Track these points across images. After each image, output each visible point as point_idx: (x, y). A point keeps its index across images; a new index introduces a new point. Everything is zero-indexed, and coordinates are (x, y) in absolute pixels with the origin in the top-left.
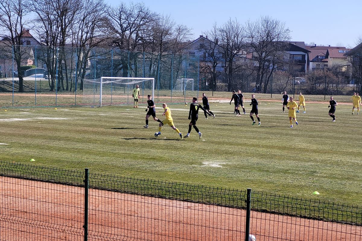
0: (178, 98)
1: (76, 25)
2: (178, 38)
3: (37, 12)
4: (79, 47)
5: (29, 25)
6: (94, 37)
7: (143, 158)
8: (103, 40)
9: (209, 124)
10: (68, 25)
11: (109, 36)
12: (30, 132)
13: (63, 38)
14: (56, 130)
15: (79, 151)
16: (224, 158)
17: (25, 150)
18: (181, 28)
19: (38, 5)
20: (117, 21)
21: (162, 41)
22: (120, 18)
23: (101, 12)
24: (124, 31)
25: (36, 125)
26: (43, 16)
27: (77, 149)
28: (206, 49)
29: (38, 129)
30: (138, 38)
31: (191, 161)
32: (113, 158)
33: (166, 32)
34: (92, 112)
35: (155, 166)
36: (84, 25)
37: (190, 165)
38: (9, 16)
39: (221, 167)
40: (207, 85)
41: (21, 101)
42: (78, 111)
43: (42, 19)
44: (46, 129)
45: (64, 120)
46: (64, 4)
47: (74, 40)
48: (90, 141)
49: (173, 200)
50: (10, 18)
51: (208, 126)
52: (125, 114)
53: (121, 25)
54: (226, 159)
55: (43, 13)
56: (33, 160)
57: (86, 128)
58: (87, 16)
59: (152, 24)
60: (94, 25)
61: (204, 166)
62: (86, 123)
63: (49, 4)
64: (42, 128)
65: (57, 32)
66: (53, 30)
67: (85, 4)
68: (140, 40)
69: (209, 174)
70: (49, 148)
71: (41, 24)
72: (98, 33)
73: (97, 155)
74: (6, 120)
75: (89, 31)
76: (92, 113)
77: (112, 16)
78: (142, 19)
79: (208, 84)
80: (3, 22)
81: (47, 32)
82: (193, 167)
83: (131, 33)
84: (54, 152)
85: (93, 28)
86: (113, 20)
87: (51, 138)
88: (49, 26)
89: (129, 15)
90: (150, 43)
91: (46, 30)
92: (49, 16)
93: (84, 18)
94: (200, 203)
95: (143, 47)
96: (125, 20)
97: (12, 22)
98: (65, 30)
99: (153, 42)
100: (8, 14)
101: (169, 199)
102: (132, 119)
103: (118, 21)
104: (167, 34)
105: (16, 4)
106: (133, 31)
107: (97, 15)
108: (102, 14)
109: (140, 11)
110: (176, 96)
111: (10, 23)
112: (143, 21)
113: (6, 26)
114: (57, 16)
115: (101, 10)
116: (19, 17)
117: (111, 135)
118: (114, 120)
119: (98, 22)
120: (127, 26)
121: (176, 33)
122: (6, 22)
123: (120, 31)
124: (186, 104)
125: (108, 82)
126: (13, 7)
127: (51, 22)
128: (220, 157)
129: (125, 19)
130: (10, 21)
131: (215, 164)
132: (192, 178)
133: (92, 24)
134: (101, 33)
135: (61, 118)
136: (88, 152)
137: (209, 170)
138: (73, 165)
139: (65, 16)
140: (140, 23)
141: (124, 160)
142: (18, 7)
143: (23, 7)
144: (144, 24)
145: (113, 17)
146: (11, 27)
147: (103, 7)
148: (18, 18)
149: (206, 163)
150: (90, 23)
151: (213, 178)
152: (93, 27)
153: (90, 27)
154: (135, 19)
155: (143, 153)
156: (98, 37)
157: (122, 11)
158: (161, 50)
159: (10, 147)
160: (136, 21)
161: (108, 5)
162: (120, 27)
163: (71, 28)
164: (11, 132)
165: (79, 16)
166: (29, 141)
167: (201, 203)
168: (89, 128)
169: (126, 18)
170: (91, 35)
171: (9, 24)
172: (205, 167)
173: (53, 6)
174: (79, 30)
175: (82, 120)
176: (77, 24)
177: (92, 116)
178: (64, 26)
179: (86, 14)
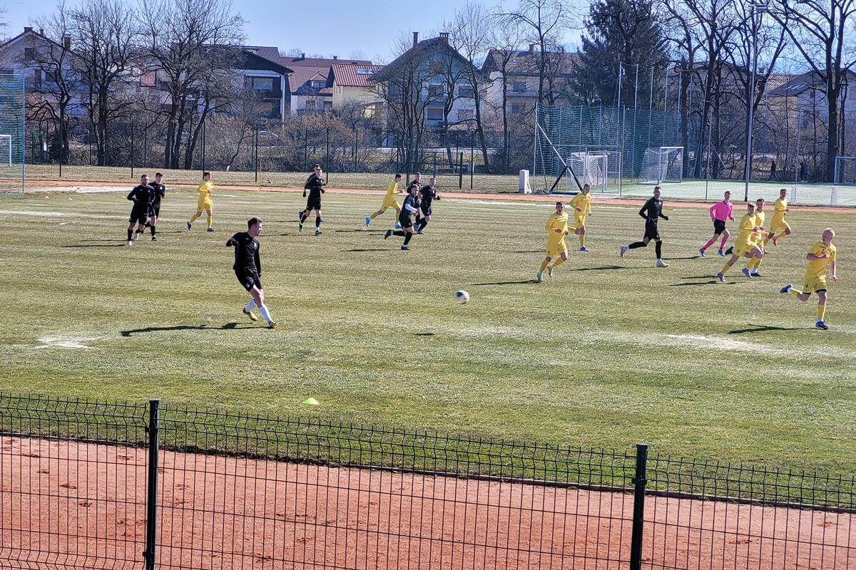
16: (92, 326)
28: (40, 62)
31: (9, 335)
37: (7, 347)
39: (86, 347)
40: (45, 149)
51: (51, 250)
54: (96, 327)
61: (43, 347)
69: (54, 366)
79: (47, 148)
82: (16, 351)
94: (34, 437)
128: (81, 324)
131: (69, 341)
132: (13, 376)
137: (56, 355)
149: (47, 340)
151: (67, 374)
167: (37, 437)
172: (45, 349)
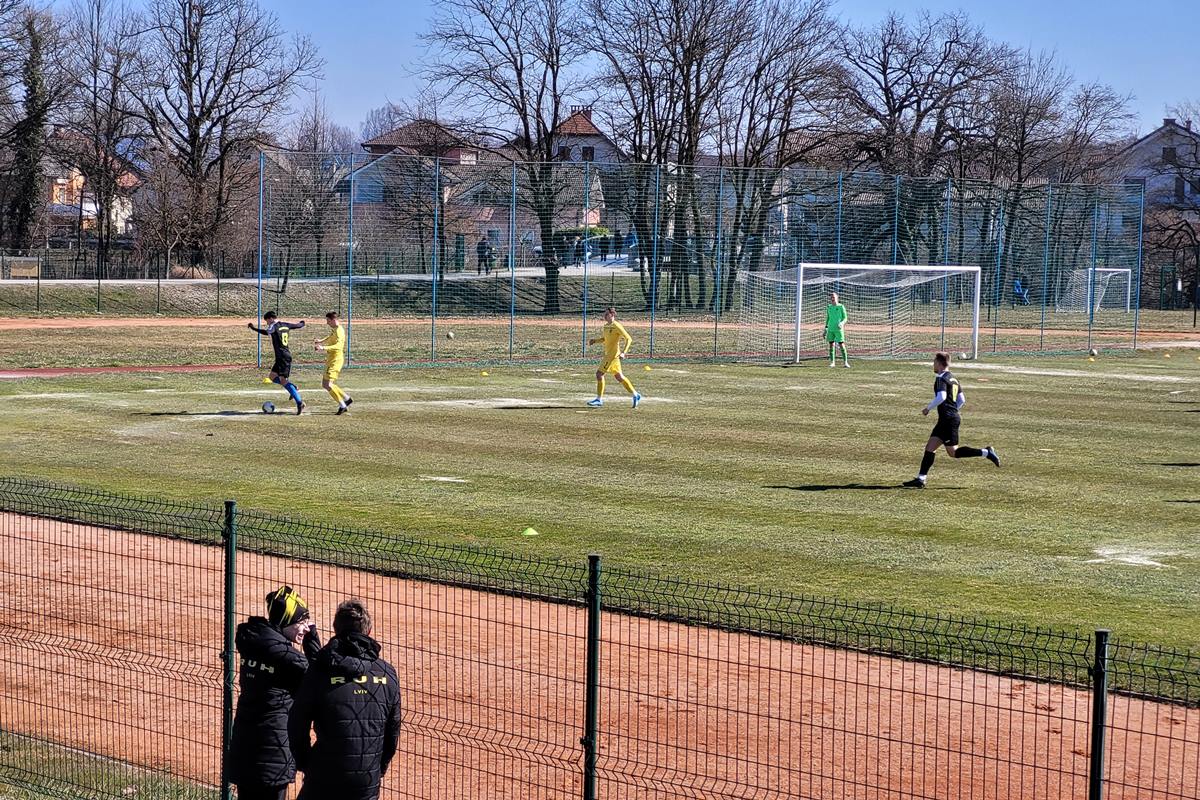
0: (1070, 333)
1: (733, 93)
2: (1082, 130)
3: (607, 53)
4: (741, 166)
5: (581, 95)
6: (792, 130)
7: (896, 532)
8: (823, 140)
9: (1152, 422)
10: (707, 94)
11: (843, 128)
12: (543, 444)
13: (688, 134)
14: (630, 436)
15: (687, 505)
16: (1174, 535)
17: (516, 499)
18: (1092, 95)
19: (609, 30)
20: (873, 77)
21: (1023, 139)
22: (884, 67)
23: (818, 48)
24: (895, 108)
25: (570, 420)
26: (625, 67)
27: (683, 498)
28: (1179, 167)
29: (571, 432)
30: (943, 131)
31: (1055, 543)
32: (795, 529)
33: (1040, 110)
34: (765, 379)
35: (928, 557)
36: (759, 91)
37: (1048, 559)
38: (516, 68)
39: (1157, 564)
40: (1180, 287)
41: (539, 344)
42: (719, 374)
43: (623, 76)
44: (598, 434)
45: (666, 403)
46: (695, 25)
47: (724, 143)
48: (731, 474)
49: (963, 669)
50: (519, 75)
52: (874, 385)
53: (887, 91)
54: (1181, 538)
55: (628, 55)
56: (531, 532)
57: (729, 432)
58: (769, 62)
59: (991, 83)
60: (795, 91)
61: (1098, 561)
62: (731, 414)
63: (647, 24)
64: (586, 429)
65: (670, 117)
66: (656, 109)
67: (763, 23)
68: (949, 138)
69: (1107, 588)
70: (594, 495)
71: (621, 92)
72: (805, 116)
73: (744, 518)
74: (480, 403)
75: (774, 110)
76: (765, 384)
77: (858, 61)
78: (959, 68)
79: (1183, 288)
80: (499, 88)
81: (638, 117)
82: (1058, 565)
83: (920, 116)
84: (606, 509)
85: (789, 102)
86: (859, 72)
87: (607, 463)
88: (646, 97)
89: (915, 57)
90: (984, 148)
91: (633, 113)
92: (647, 65)
93: (759, 70)
95: (958, 163)
96: (899, 73)
97: (526, 88)
98: (698, 109)
99: (995, 145)
100: (516, 60)
101: (951, 666)
102: (890, 402)
103: (876, 76)
104: (1041, 116)
105: (541, 30)
106: (926, 111)
107: (803, 56)
108: (819, 54)
109: (951, 42)
110: (1065, 327)
111: (522, 92)
112: (963, 73)
113: (509, 101)
114: (669, 65)
115: (815, 40)
116: (550, 71)
117: (807, 455)
118: (830, 406)
119: (806, 80)
120: (908, 91)
121: (1076, 114)
122: (507, 88)
123: (883, 110)
124: (1093, 355)
125: (823, 280)
126: (530, 38)
127: (650, 84)
128: (1160, 532)
129: (902, 69)
130: (521, 84)
131: (1136, 555)
132: (1045, 598)
133: (787, 87)
134: (814, 118)
135: (657, 399)
136: (718, 511)
137: (1113, 572)
138: (656, 552)
139: (699, 65)
140: (951, 81)
141: (829, 537)
142: (546, 38)
143: (563, 38)
144: (965, 84)
145: (860, 63)
146: (524, 104)
147: (823, 31)
148: (545, 72)
149: (1106, 552)
150: (780, 86)
152: (791, 98)
153: (778, 99)
154: (935, 68)
155: (900, 516)
156: (806, 131)
157: (892, 40)
158: (1019, 173)
159: (470, 489)
160: (937, 77)
161: (842, 23)
162: (884, 98)
163: (716, 104)
164: (484, 442)
165: (744, 61)
166: (535, 471)
168: (740, 431)
169: (906, 65)
170: (783, 124)
171: (518, 92)
173: (660, 32)
174: (743, 108)
175: (726, 405)
176: (737, 88)
177: (759, 393)
178: (693, 98)
179: (766, 54)
